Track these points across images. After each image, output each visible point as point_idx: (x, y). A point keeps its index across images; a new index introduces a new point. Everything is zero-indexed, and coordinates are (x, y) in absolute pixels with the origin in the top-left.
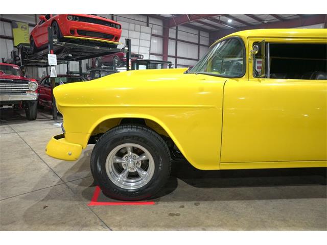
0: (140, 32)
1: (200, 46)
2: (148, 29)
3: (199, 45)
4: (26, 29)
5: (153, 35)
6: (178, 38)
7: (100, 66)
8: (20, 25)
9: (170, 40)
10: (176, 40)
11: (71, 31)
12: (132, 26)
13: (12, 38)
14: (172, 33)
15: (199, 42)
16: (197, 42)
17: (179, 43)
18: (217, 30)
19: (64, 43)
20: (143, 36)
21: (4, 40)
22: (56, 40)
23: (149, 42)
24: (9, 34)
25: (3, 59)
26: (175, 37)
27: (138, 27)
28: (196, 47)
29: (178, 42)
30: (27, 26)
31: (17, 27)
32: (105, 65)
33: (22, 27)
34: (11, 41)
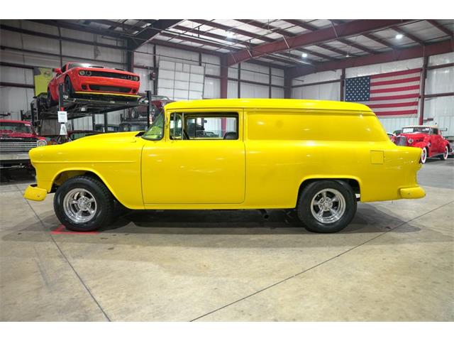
0: (190, 73)
1: (272, 88)
2: (201, 69)
3: (270, 86)
4: (49, 75)
5: (206, 76)
6: (241, 78)
7: (136, 117)
8: (43, 71)
9: (228, 81)
10: (239, 81)
11: (82, 86)
12: (179, 66)
13: (33, 87)
14: (232, 73)
15: (270, 82)
16: (268, 83)
17: (242, 85)
18: (293, 66)
19: (75, 99)
20: (194, 77)
21: (25, 89)
22: (66, 97)
23: (202, 85)
24: (30, 82)
25: (22, 112)
26: (237, 77)
27: (187, 67)
28: (267, 89)
29: (241, 83)
30: (51, 71)
31: (39, 73)
32: (143, 116)
33: (45, 73)
34: (32, 90)
